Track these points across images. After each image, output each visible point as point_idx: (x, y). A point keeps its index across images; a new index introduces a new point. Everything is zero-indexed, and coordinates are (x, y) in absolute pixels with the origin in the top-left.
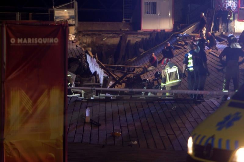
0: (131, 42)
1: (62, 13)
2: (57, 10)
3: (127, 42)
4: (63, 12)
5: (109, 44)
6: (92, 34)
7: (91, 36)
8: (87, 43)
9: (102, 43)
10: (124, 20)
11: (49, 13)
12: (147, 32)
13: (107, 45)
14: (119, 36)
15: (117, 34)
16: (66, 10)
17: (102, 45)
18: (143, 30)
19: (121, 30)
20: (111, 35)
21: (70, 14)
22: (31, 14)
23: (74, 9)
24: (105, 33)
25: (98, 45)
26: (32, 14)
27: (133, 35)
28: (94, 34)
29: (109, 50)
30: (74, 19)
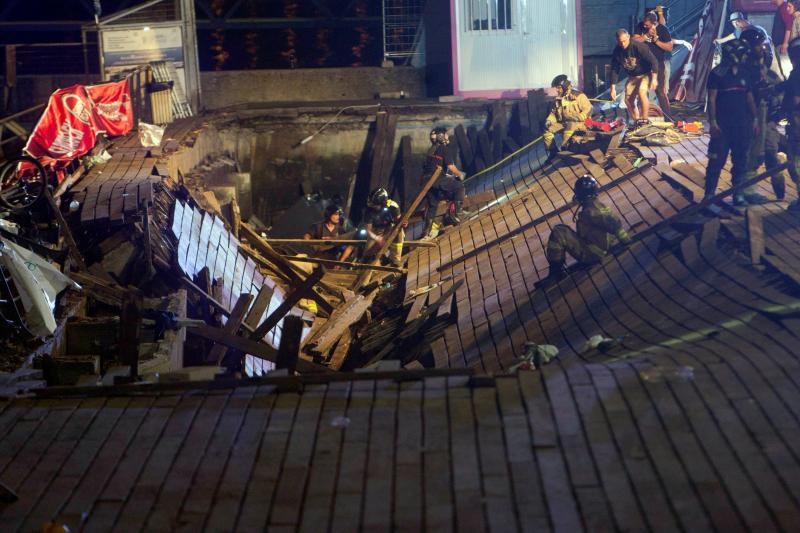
0: (415, 144)
1: (132, 42)
2: (113, 30)
3: (397, 143)
4: (136, 35)
5: (328, 155)
6: (256, 118)
7: (254, 127)
8: (241, 155)
9: (298, 151)
10: (388, 59)
11: (84, 42)
12: (475, 100)
13: (321, 161)
14: (366, 123)
15: (356, 114)
16: (147, 29)
17: (299, 162)
18: (460, 93)
19: (376, 97)
20: (333, 120)
21: (165, 41)
22: (10, 48)
23: (180, 23)
24: (308, 113)
25: (283, 161)
26: (17, 49)
27: (418, 117)
28: (266, 118)
29: (328, 178)
30: (180, 64)
